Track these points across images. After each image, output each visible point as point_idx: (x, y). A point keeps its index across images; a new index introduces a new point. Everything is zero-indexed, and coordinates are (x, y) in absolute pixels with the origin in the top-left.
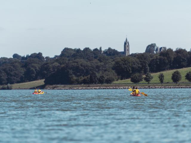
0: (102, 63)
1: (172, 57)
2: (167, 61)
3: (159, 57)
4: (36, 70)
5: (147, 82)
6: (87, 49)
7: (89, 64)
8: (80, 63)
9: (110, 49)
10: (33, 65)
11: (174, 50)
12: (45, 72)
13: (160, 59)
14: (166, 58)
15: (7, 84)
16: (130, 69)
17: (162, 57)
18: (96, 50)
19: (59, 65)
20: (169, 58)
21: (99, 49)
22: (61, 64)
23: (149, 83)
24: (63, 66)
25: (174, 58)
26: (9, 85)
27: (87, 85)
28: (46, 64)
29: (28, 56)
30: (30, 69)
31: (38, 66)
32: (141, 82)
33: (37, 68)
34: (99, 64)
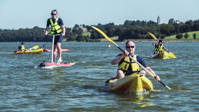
0: (150, 28)
1: (192, 25)
2: (189, 27)
3: (185, 25)
4: (113, 31)
5: (186, 39)
6: (138, 21)
7: (143, 28)
8: (138, 28)
9: (150, 21)
10: (111, 28)
11: (193, 21)
12: (118, 33)
13: (186, 26)
14: (189, 25)
15: (98, 39)
16: (169, 31)
17: (187, 25)
18: (143, 21)
19: (127, 29)
20: (190, 25)
21: (145, 21)
22: (127, 28)
23: (187, 39)
24: (128, 29)
25: (193, 25)
26: (99, 39)
27: (150, 40)
28: (119, 28)
29: (106, 25)
30: (109, 31)
31: (114, 29)
32: (182, 38)
33: (114, 31)
34: (149, 28)
